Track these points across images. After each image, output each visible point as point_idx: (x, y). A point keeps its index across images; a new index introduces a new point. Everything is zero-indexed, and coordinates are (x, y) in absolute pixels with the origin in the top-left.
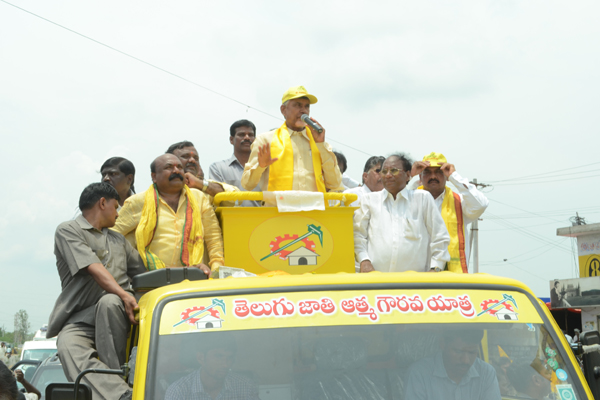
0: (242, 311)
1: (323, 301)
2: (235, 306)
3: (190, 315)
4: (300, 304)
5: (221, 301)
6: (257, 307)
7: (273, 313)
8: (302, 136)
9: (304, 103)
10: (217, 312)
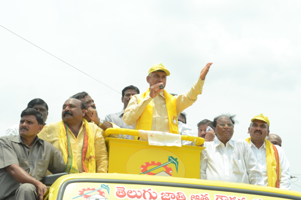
0: (121, 194)
1: (178, 193)
2: (116, 190)
3: (85, 192)
4: (162, 194)
5: (107, 186)
6: (131, 192)
7: (142, 197)
8: (160, 96)
9: (161, 74)
10: (103, 192)
